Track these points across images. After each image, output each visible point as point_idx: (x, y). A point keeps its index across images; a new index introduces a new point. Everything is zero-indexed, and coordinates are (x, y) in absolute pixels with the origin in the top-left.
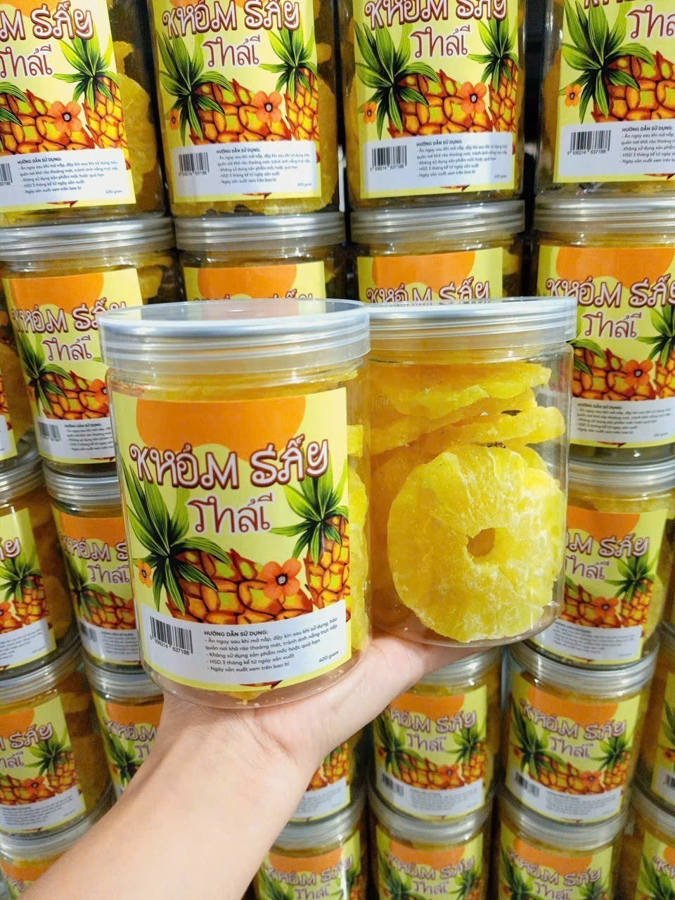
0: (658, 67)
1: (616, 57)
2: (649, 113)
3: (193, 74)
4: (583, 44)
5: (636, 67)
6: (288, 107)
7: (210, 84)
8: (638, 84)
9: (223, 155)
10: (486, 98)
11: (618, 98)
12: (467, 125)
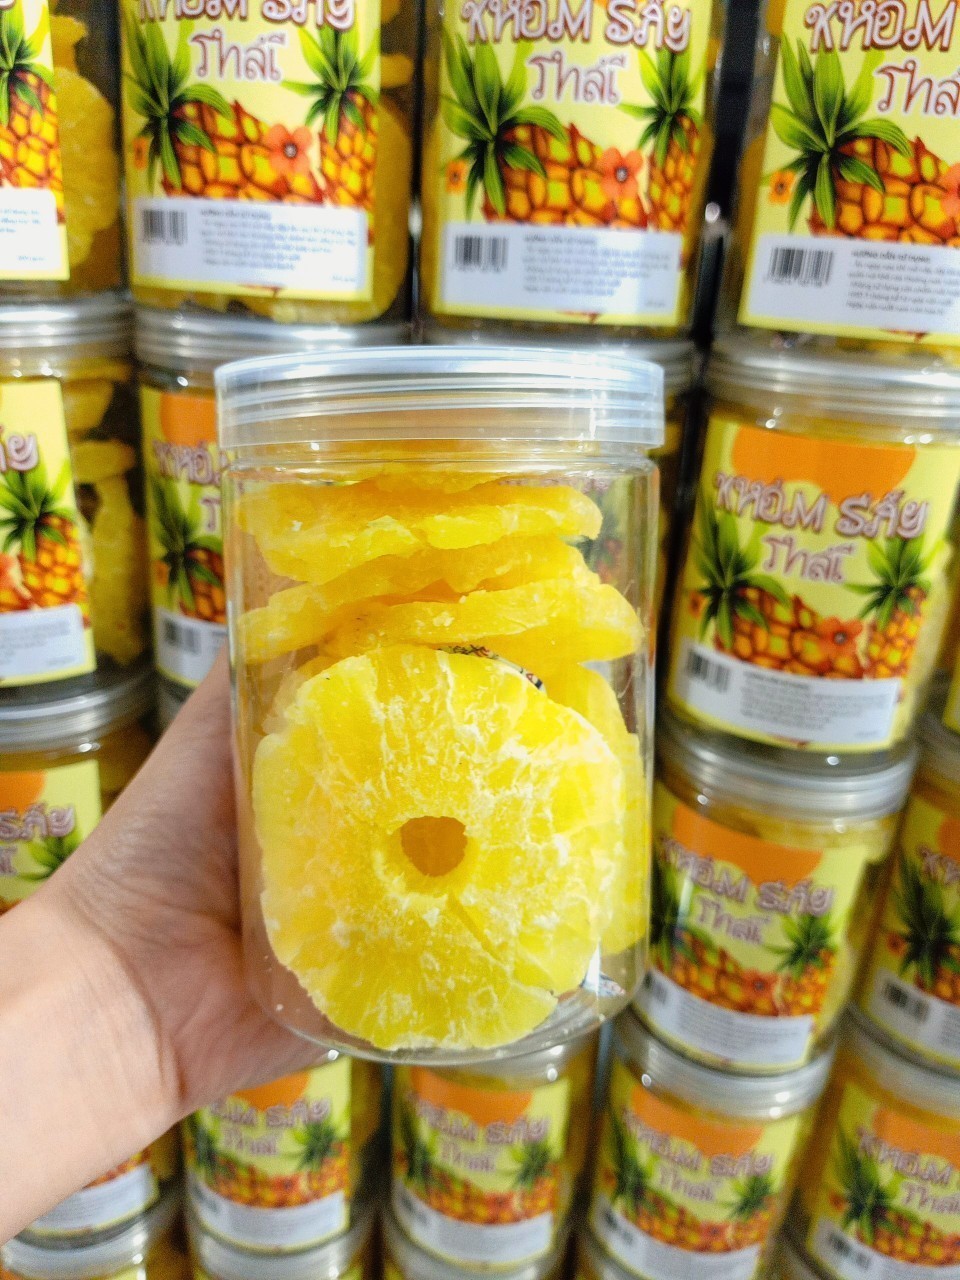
0: (917, 161)
1: (852, 137)
2: (897, 231)
3: (172, 84)
4: (804, 107)
5: (882, 155)
6: (323, 153)
7: (198, 103)
8: (882, 184)
9: (211, 218)
10: (642, 176)
11: (851, 201)
12: (607, 216)
